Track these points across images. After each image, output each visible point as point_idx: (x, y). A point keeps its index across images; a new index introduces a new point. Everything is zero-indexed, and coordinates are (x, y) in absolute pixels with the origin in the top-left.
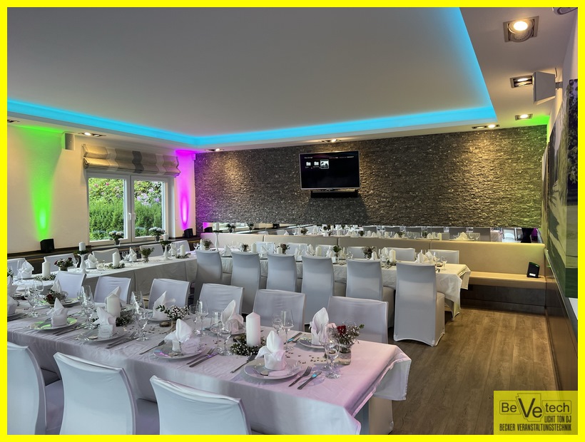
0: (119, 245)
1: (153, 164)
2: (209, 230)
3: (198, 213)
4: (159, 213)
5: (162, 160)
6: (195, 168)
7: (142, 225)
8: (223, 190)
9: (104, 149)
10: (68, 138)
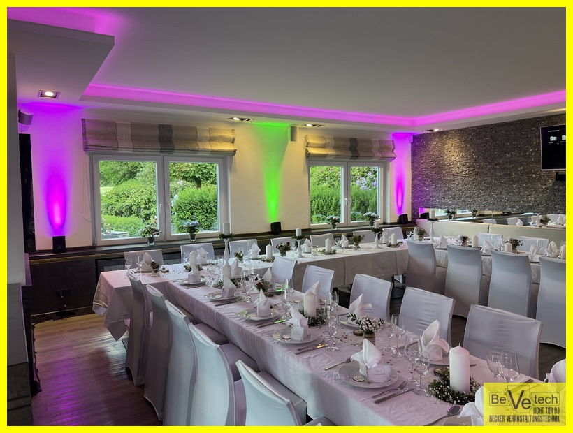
0: (336, 229)
1: (369, 150)
2: (425, 216)
3: (414, 197)
4: (374, 198)
5: (378, 145)
6: (412, 151)
7: (358, 209)
8: (442, 173)
9: (324, 138)
10: (293, 130)
